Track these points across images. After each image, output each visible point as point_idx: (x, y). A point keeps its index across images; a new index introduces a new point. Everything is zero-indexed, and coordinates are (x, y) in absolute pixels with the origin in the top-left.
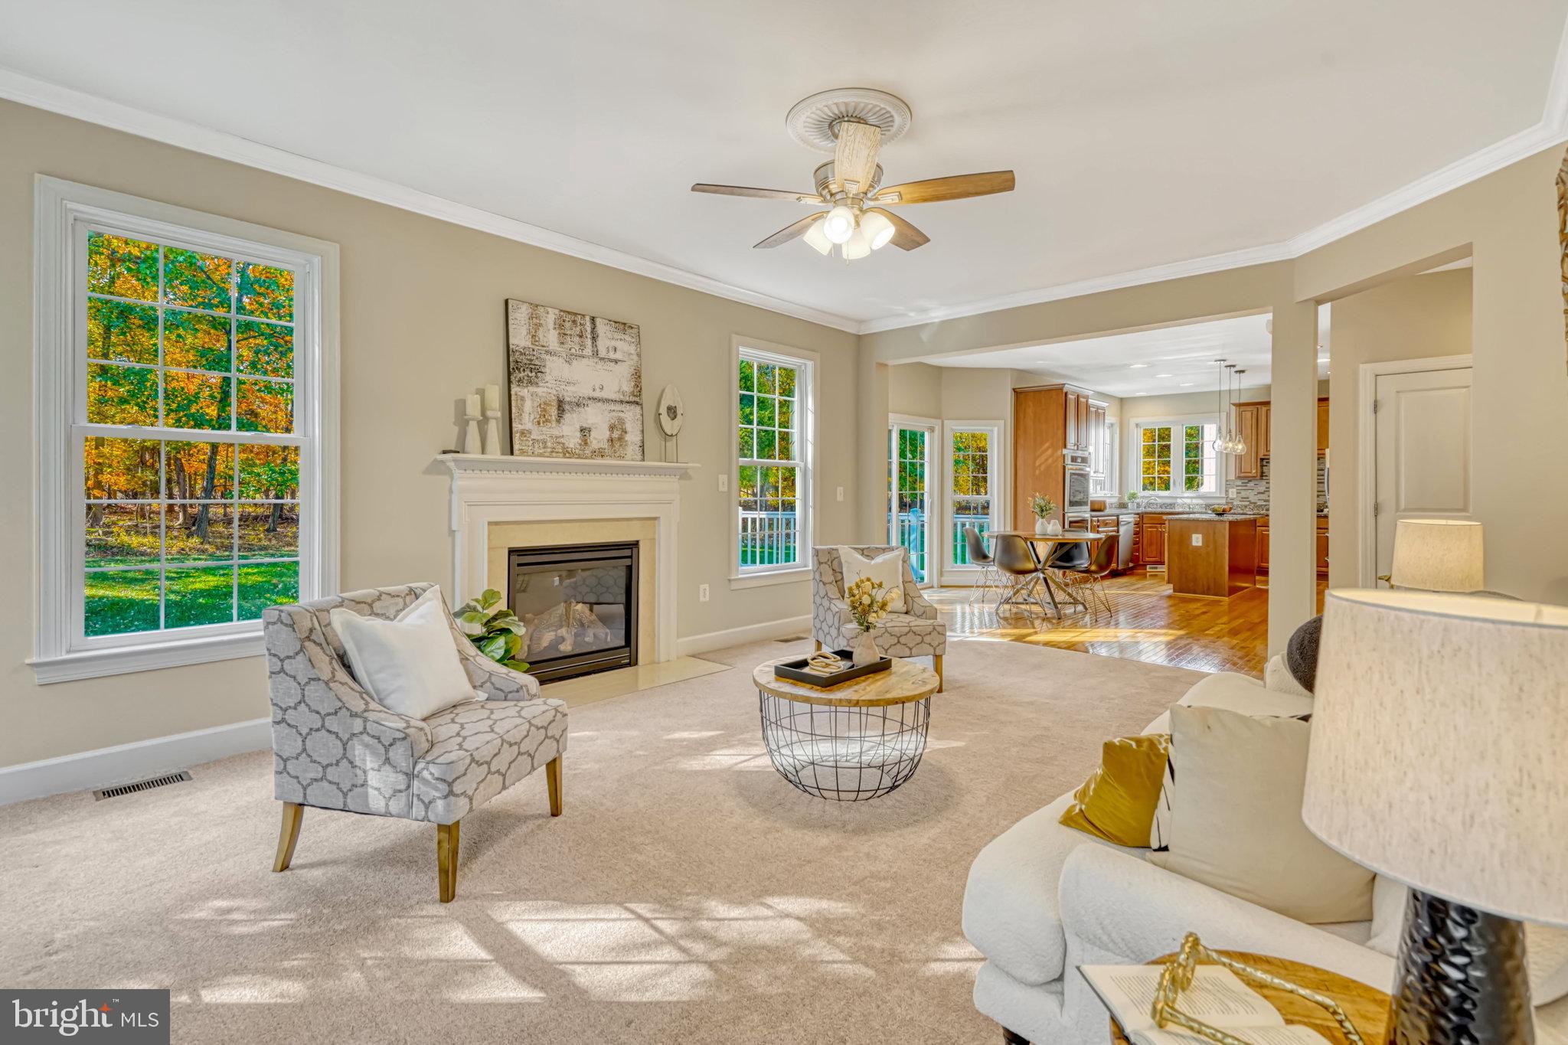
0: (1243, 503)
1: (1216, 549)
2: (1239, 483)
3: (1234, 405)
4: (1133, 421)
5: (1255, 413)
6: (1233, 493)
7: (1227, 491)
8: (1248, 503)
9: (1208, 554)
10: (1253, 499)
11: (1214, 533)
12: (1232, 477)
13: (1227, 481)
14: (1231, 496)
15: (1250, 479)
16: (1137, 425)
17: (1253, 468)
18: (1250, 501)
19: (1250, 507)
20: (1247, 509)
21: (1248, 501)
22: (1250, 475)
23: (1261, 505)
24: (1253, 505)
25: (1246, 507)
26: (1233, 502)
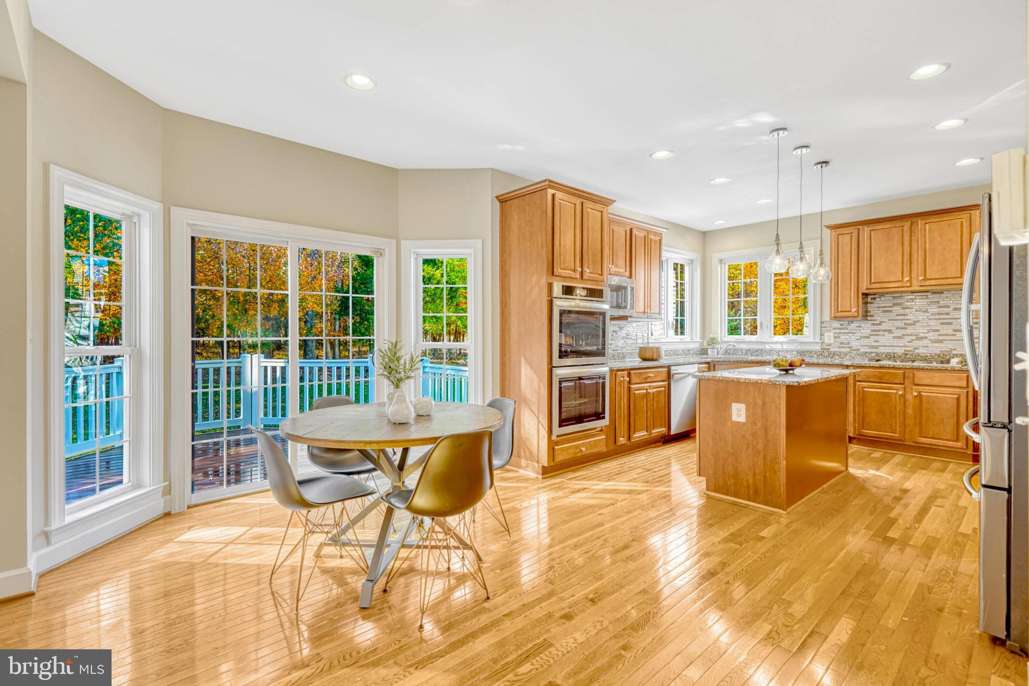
0: (843, 350)
1: (766, 429)
2: (836, 324)
3: (828, 227)
4: (716, 257)
5: (855, 235)
6: (829, 337)
7: (822, 335)
8: (848, 350)
9: (754, 435)
10: (855, 344)
11: (764, 404)
12: (827, 318)
13: (822, 323)
14: (826, 341)
15: (852, 319)
16: (721, 261)
17: (852, 306)
18: (851, 347)
19: (852, 354)
20: (847, 358)
21: (848, 347)
22: (849, 314)
23: (866, 353)
24: (855, 352)
25: (846, 354)
26: (829, 349)
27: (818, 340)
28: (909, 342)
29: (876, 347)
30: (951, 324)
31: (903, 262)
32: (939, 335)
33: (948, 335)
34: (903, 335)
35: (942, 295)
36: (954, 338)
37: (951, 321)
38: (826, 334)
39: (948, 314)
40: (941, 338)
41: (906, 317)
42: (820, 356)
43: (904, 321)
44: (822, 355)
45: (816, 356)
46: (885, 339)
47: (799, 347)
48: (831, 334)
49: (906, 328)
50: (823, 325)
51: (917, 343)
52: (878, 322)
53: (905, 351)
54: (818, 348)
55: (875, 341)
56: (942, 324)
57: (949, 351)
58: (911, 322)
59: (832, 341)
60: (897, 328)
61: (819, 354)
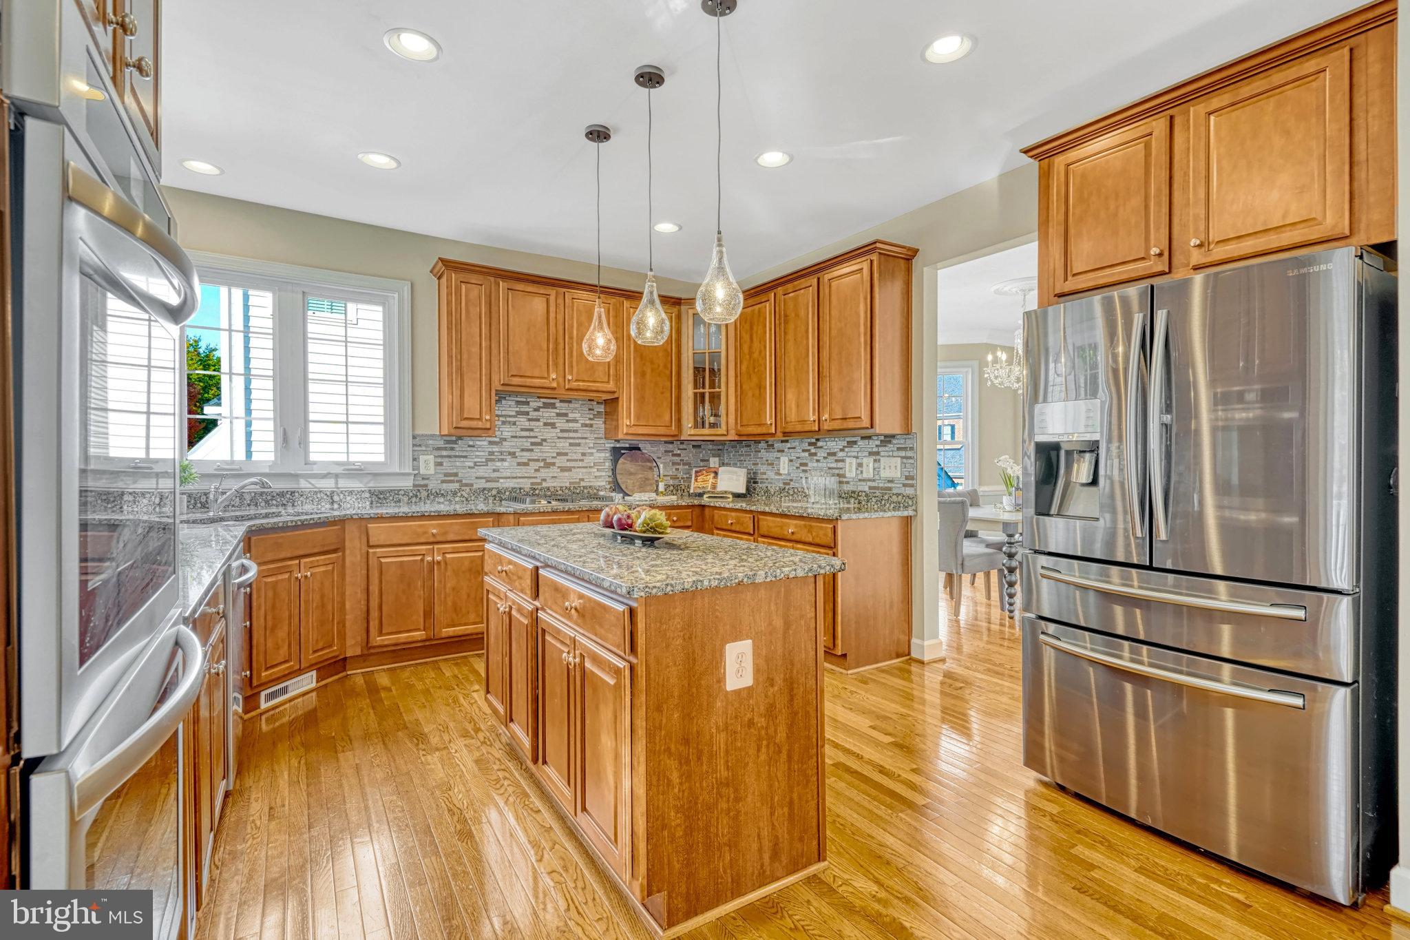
0: (449, 486)
2: (439, 441)
5: (485, 289)
6: (427, 464)
7: (414, 459)
8: (457, 485)
10: (466, 476)
14: (423, 471)
17: (484, 410)
18: (461, 481)
19: (464, 493)
20: (457, 499)
21: (457, 481)
22: (480, 425)
23: (484, 489)
24: (468, 489)
25: (455, 494)
26: (426, 486)
27: (408, 470)
28: (536, 470)
29: (496, 480)
30: (579, 445)
31: (548, 350)
32: (568, 460)
33: (576, 460)
34: (529, 460)
35: (571, 405)
36: (581, 464)
37: (580, 441)
38: (422, 458)
39: (576, 431)
40: (569, 464)
41: (532, 434)
42: (414, 500)
43: (530, 440)
44: (416, 496)
45: (406, 499)
46: (507, 467)
47: (371, 485)
48: (431, 458)
49: (532, 450)
50: (417, 441)
51: (544, 473)
52: (497, 440)
53: (532, 484)
54: (408, 483)
55: (494, 471)
56: (571, 444)
57: (579, 483)
58: (538, 440)
59: (432, 471)
60: (523, 450)
61: (411, 494)
